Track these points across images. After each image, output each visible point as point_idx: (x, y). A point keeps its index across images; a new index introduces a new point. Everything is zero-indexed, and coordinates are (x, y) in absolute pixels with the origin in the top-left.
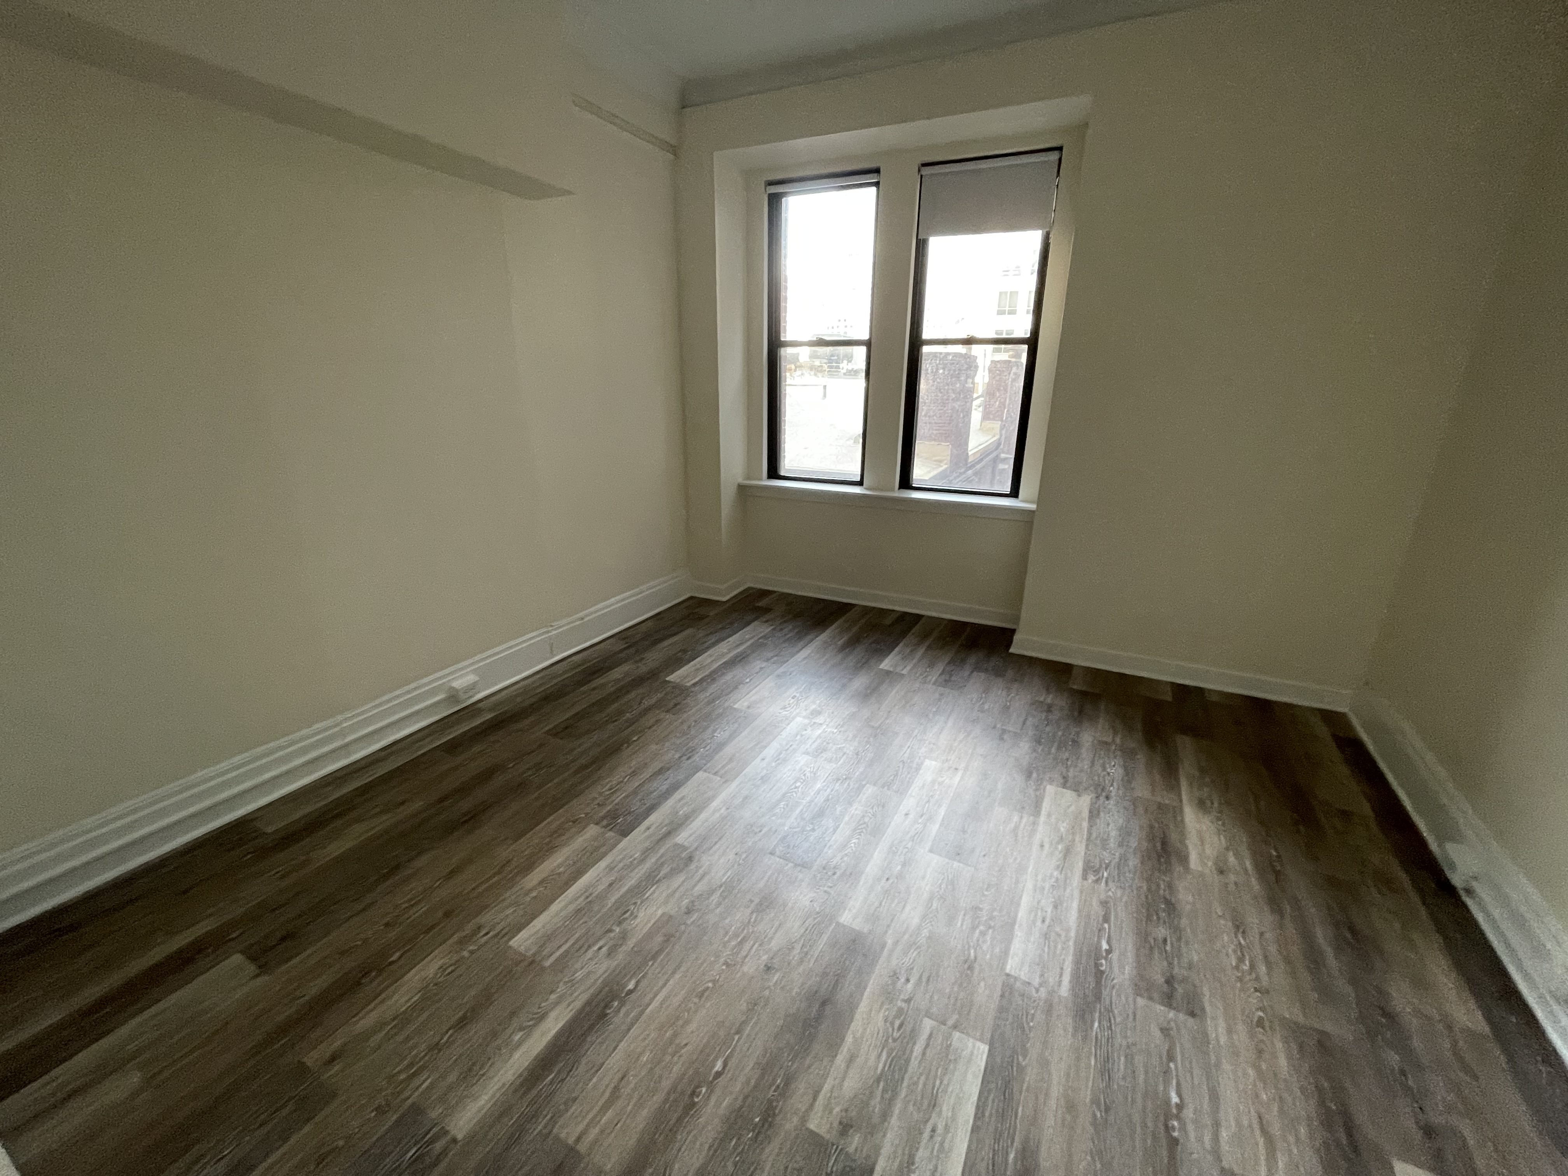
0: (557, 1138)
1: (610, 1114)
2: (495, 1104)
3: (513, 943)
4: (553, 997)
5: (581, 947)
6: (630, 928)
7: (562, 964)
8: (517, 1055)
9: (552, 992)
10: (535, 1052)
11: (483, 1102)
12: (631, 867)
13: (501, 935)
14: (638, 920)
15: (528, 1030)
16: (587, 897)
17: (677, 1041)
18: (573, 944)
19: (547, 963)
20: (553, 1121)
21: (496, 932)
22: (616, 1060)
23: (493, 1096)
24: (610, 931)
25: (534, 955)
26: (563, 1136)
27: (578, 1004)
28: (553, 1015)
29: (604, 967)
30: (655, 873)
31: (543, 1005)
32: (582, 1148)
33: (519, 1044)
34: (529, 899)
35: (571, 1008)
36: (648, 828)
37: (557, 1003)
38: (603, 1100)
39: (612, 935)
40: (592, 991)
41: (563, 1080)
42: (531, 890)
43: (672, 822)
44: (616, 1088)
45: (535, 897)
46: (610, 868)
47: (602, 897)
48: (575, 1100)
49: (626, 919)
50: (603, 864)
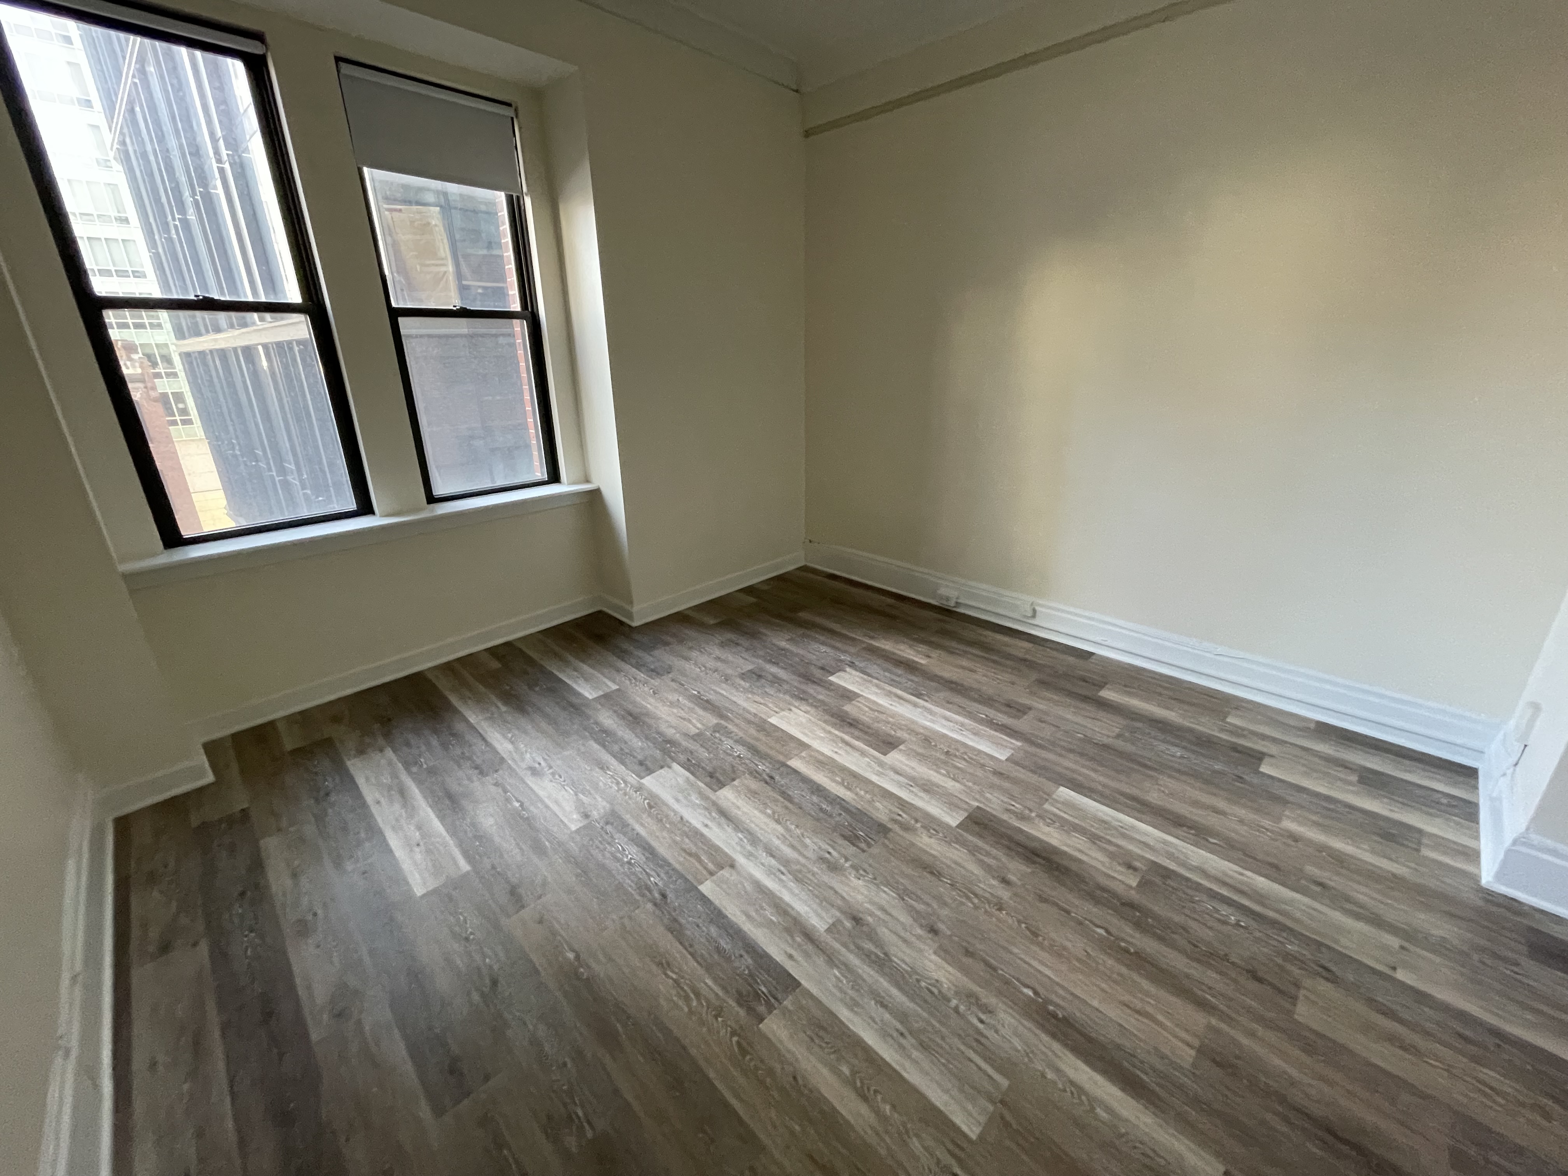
0: (1194, 1065)
1: (1160, 1017)
2: (1182, 1133)
3: (972, 1131)
4: (1050, 1075)
5: (979, 1042)
6: (953, 988)
7: (1005, 1066)
8: (1125, 1113)
9: (1043, 1076)
10: (1119, 1094)
11: (1183, 1148)
12: (857, 981)
13: (957, 1151)
14: (943, 980)
15: (1093, 1101)
16: (902, 1034)
17: (1084, 959)
18: (975, 1051)
19: (1004, 1083)
20: (1180, 1068)
21: (953, 1162)
22: (1113, 1012)
23: (1173, 1135)
24: (956, 1010)
25: (992, 1101)
26: (1191, 1060)
27: (1056, 1046)
28: (1071, 1074)
29: (1008, 1019)
30: (873, 957)
31: (1060, 1086)
32: (1196, 1043)
33: (1109, 1109)
34: (896, 1115)
35: (1060, 1054)
36: (791, 957)
37: (1058, 1071)
38: (1151, 1023)
39: (962, 1008)
40: (1038, 1032)
41: (1142, 1062)
42: (877, 1112)
43: (787, 930)
44: (1138, 1012)
45: (894, 1107)
46: (853, 1005)
47: (903, 1017)
48: (1156, 1049)
49: (940, 992)
50: (844, 1014)
